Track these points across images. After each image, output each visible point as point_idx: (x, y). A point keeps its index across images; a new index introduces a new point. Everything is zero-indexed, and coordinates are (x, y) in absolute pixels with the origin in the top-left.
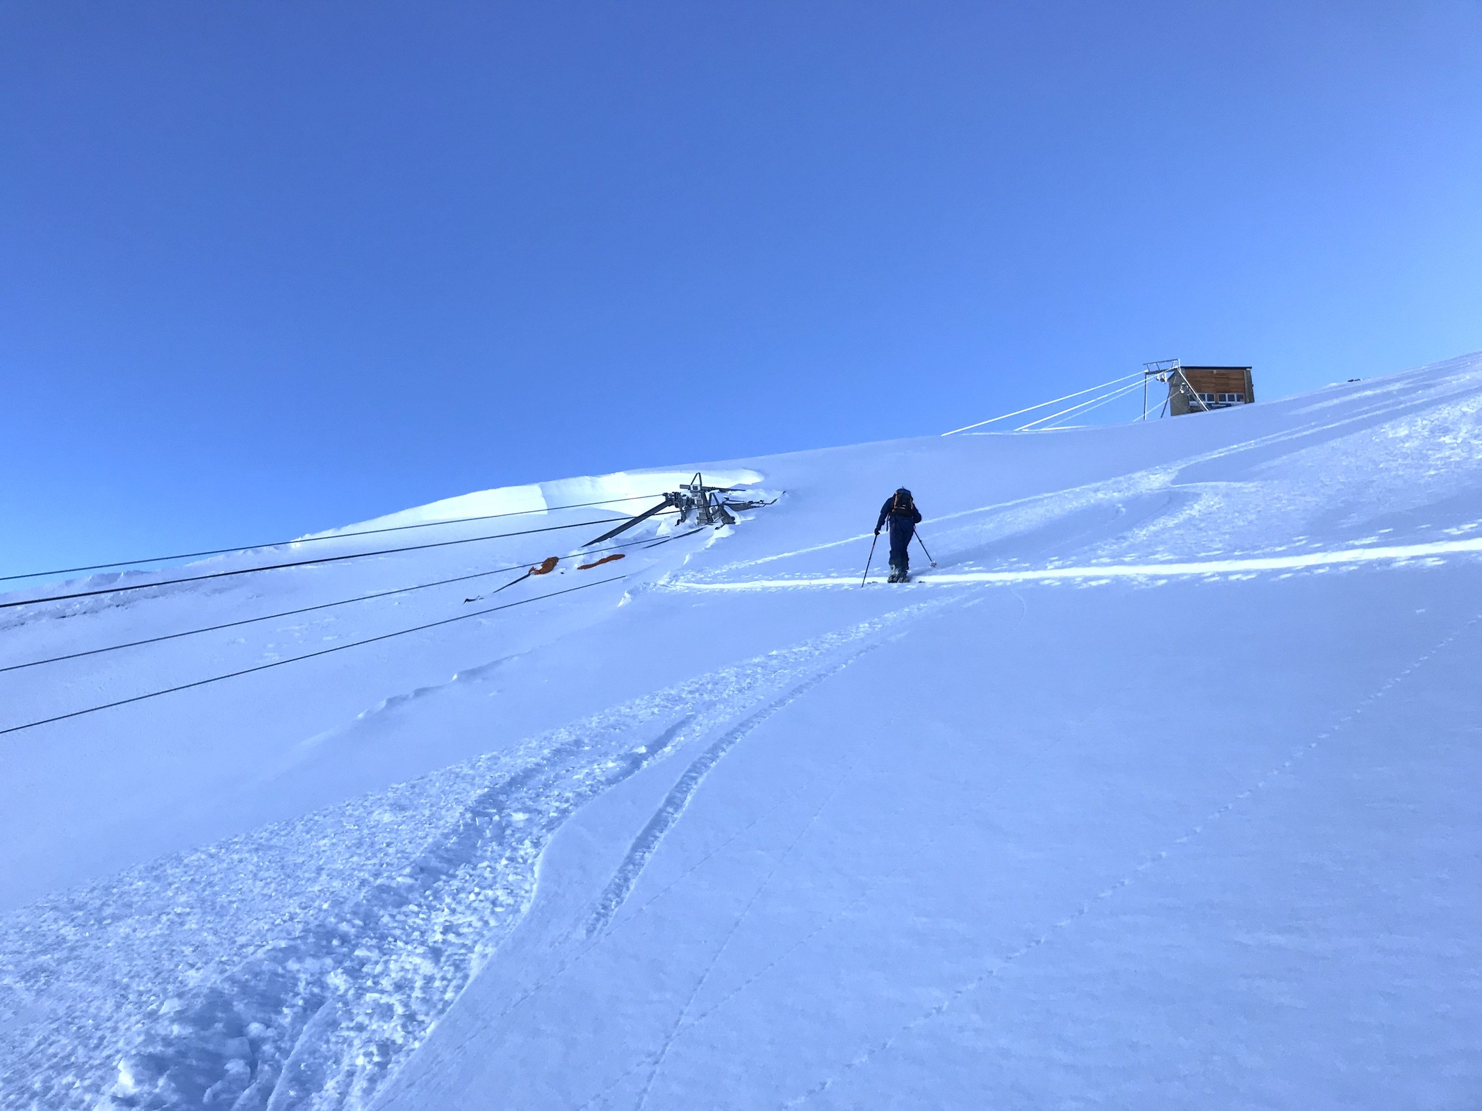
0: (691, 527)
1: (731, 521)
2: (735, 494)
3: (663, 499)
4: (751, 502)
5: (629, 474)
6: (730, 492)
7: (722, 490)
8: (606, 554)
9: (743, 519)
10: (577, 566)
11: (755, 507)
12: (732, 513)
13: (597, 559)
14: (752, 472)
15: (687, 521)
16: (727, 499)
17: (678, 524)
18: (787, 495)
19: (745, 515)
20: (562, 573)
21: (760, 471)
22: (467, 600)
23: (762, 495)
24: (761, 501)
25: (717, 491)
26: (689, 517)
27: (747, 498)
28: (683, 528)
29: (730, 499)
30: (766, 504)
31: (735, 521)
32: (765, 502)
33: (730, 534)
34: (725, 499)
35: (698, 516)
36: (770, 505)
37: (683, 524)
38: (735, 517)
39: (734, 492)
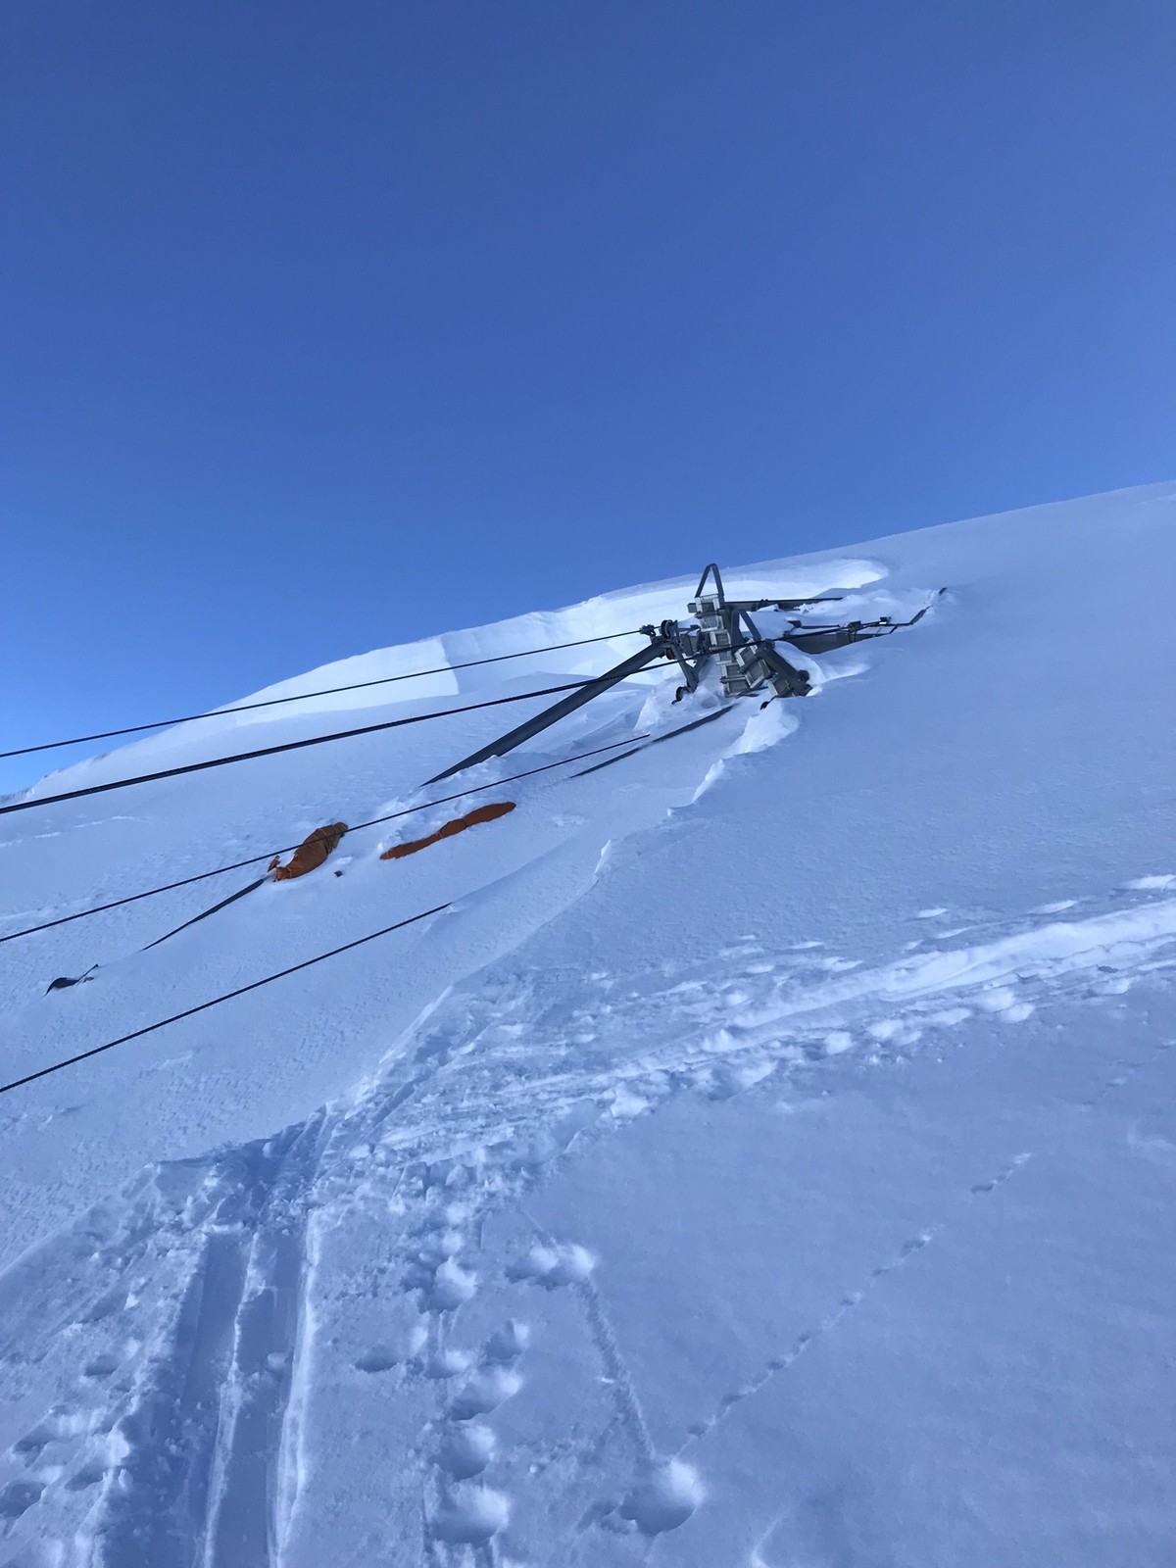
0: (706, 705)
1: (794, 684)
2: (817, 610)
4: (857, 625)
6: (803, 607)
7: (785, 605)
9: (834, 676)
11: (870, 636)
12: (799, 660)
14: (863, 562)
15: (702, 690)
16: (797, 624)
17: (679, 698)
18: (949, 597)
19: (837, 664)
20: (339, 874)
22: (61, 983)
23: (886, 605)
24: (883, 619)
25: (772, 608)
26: (704, 678)
27: (843, 616)
28: (688, 710)
29: (803, 624)
30: (896, 626)
31: (808, 682)
32: (892, 622)
33: (785, 733)
34: (792, 626)
35: (725, 674)
36: (907, 627)
37: (691, 696)
38: (810, 672)
39: (813, 605)
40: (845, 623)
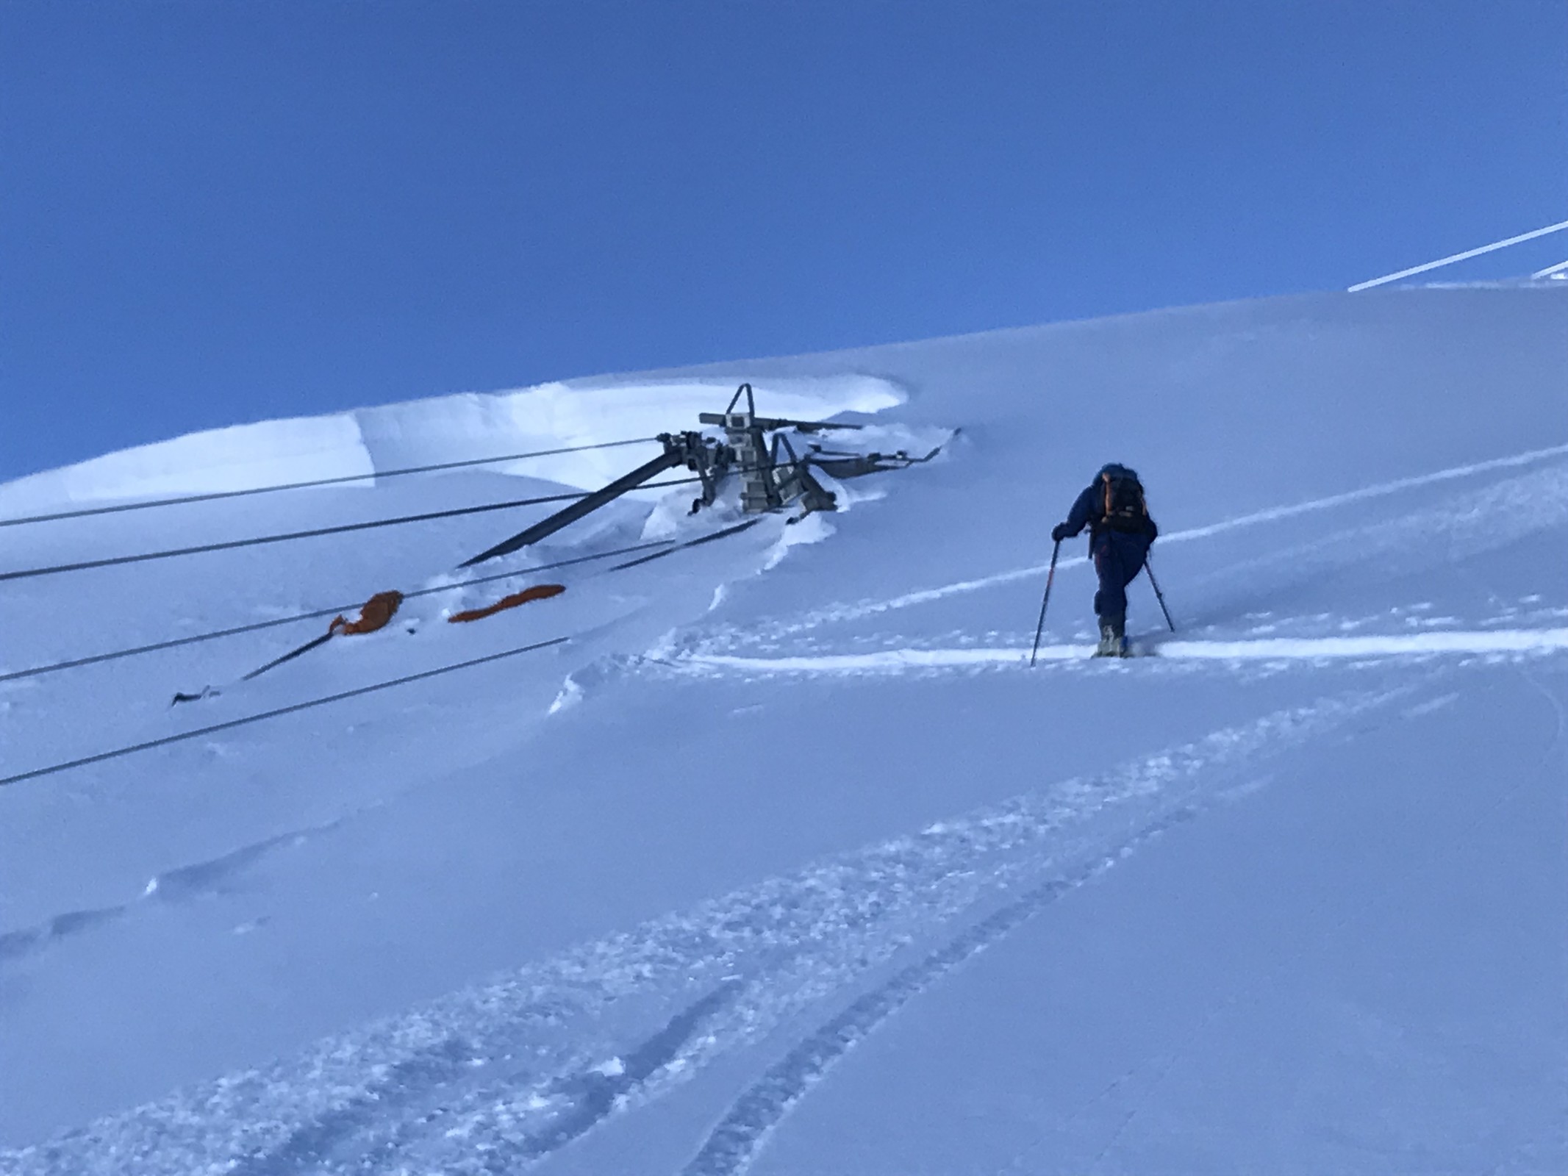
0: (726, 517)
1: (825, 502)
2: (835, 436)
3: (659, 450)
4: (877, 457)
5: (572, 387)
6: (822, 432)
7: (804, 428)
8: (518, 585)
9: (857, 498)
10: (446, 613)
11: (886, 468)
12: (829, 484)
13: (495, 597)
14: (882, 382)
15: (719, 504)
16: (817, 449)
17: (695, 509)
18: (964, 438)
19: (859, 489)
20: (412, 631)
21: (895, 381)
22: (180, 698)
23: (901, 439)
24: (900, 453)
25: (792, 429)
26: (722, 493)
27: (864, 446)
28: (710, 520)
29: (823, 449)
30: (912, 461)
31: (835, 503)
32: (909, 457)
33: (826, 535)
34: (812, 450)
35: (745, 490)
36: (922, 464)
37: (708, 509)
38: (835, 493)
39: (832, 431)
40: (865, 454)
